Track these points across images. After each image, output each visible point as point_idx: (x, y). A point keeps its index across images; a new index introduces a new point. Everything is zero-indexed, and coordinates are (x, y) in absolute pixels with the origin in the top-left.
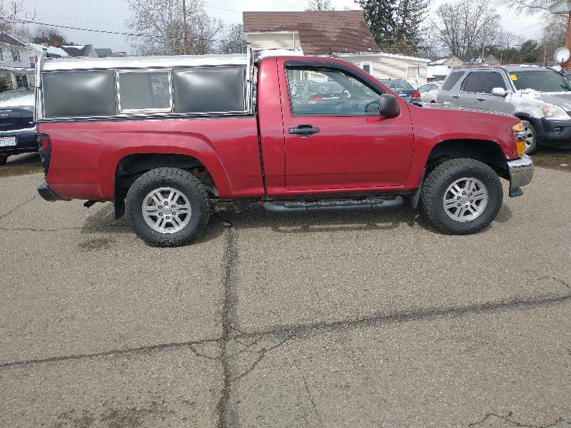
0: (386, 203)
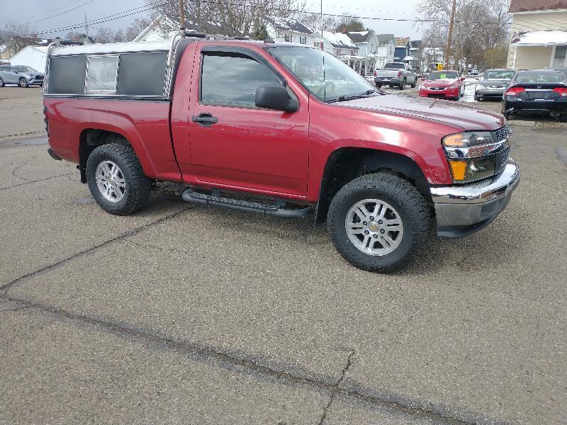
0: (282, 212)
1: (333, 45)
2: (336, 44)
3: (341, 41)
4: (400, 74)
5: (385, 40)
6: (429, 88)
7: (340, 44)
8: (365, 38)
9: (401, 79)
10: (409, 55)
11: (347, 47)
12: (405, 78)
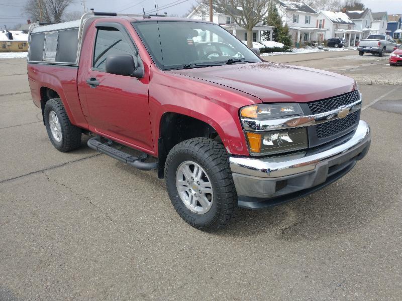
1: (334, 22)
2: (336, 20)
3: (340, 19)
4: (380, 44)
5: (378, 17)
6: (398, 56)
7: (340, 21)
8: (361, 16)
9: (381, 48)
10: (400, 28)
11: (344, 23)
12: (385, 47)
